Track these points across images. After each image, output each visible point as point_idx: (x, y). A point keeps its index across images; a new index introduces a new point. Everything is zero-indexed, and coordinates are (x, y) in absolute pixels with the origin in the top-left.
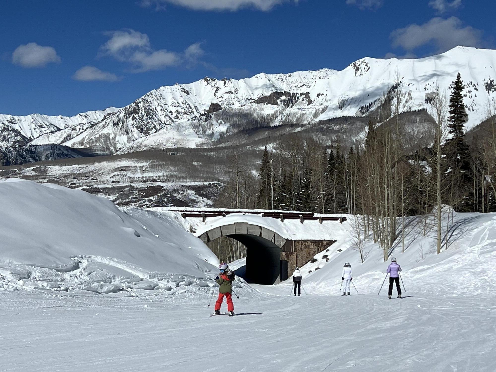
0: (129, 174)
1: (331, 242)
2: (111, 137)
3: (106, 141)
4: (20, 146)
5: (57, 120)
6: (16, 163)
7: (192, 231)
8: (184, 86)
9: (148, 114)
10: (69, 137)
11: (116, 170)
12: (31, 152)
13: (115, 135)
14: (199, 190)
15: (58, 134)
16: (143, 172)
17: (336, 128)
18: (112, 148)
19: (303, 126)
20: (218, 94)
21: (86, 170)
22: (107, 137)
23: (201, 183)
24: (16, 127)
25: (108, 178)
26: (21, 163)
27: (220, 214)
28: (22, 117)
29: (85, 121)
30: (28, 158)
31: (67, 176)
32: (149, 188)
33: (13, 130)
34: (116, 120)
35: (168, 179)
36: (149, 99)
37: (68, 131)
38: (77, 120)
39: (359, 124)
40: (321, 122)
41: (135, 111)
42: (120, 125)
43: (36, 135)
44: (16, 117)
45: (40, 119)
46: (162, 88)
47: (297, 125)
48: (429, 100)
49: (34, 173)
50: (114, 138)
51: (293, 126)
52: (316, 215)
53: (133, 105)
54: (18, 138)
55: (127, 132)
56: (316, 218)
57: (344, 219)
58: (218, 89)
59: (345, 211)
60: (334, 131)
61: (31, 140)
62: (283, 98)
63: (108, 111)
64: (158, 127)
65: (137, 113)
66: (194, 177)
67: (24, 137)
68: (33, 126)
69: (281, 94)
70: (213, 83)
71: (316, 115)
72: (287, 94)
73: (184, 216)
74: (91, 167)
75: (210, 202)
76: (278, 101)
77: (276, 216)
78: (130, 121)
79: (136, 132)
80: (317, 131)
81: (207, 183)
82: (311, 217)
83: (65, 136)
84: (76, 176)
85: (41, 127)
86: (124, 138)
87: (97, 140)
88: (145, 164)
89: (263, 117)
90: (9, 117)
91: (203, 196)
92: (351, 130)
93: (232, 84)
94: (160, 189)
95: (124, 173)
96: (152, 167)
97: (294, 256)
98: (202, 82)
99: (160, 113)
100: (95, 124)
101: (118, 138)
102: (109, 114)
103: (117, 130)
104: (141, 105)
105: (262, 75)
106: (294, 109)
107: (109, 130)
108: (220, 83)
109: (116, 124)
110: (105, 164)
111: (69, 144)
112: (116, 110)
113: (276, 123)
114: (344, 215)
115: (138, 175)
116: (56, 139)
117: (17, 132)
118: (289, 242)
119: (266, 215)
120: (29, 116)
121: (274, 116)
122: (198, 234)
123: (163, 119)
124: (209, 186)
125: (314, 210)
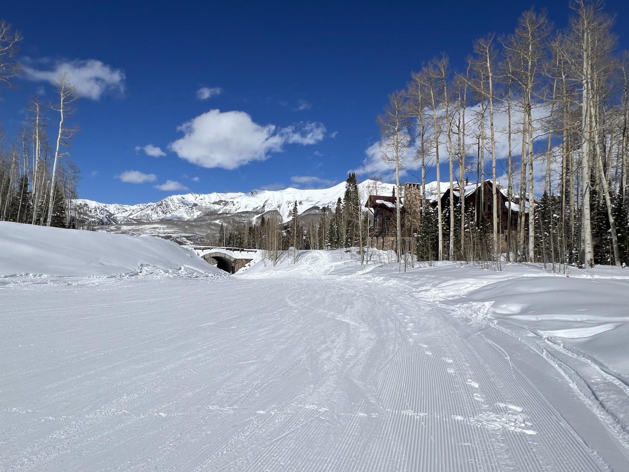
0: (158, 230)
1: (251, 260)
2: (150, 215)
3: (148, 216)
4: (109, 217)
5: (127, 207)
6: (107, 224)
7: (198, 255)
8: (182, 196)
9: (167, 206)
10: (131, 214)
11: (152, 228)
12: (114, 220)
13: (152, 214)
14: (187, 238)
15: (126, 212)
16: (163, 229)
17: (244, 215)
18: (150, 219)
19: (231, 214)
20: (197, 199)
21: (139, 228)
22: (148, 215)
23: (189, 235)
24: (107, 209)
25: (148, 231)
26: (109, 224)
28: (110, 205)
29: (139, 208)
30: (112, 222)
31: (130, 230)
32: (166, 236)
33: (106, 210)
34: (153, 208)
35: (175, 233)
36: (167, 200)
37: (131, 211)
38: (135, 207)
39: (252, 214)
40: (238, 213)
41: (161, 205)
42: (154, 210)
43: (116, 213)
44: (107, 205)
45: (118, 206)
46: (173, 196)
47: (228, 214)
48: (279, 207)
49: (115, 229)
50: (151, 215)
51: (227, 214)
52: (245, 249)
53: (160, 202)
54: (108, 214)
55: (157, 213)
56: (246, 251)
57: (256, 251)
58: (197, 197)
59: (255, 248)
60: (243, 217)
61: (114, 214)
62: (223, 203)
63: (149, 204)
64: (171, 212)
65: (162, 206)
66: (185, 232)
67: (110, 213)
68: (115, 209)
69: (222, 201)
70: (195, 195)
71: (236, 210)
72: (225, 201)
73: (195, 249)
74: (141, 227)
75: (192, 243)
76: (221, 204)
77: (231, 250)
78: (159, 209)
79: (161, 213)
80: (236, 216)
81: (191, 235)
82: (242, 250)
83: (130, 213)
84: (134, 230)
85: (119, 209)
86: (156, 215)
87: (144, 216)
88: (165, 226)
89: (215, 210)
90: (104, 205)
91: (189, 240)
92: (249, 217)
93: (202, 196)
94: (171, 236)
95: (155, 230)
96: (167, 228)
97: (237, 265)
98: (190, 194)
99: (172, 206)
100: (143, 209)
101: (153, 215)
102: (149, 205)
103: (153, 212)
104: (164, 202)
105: (215, 193)
106: (227, 207)
107: (149, 212)
108: (198, 195)
109: (152, 210)
110: (147, 226)
111: (131, 217)
112: (152, 204)
113: (220, 212)
114: (255, 250)
115: (162, 231)
116: (125, 214)
117: (108, 211)
118: (236, 260)
119: (227, 249)
120: (113, 205)
121: (220, 210)
122: (201, 256)
123: (173, 208)
124: (192, 236)
125: (244, 248)
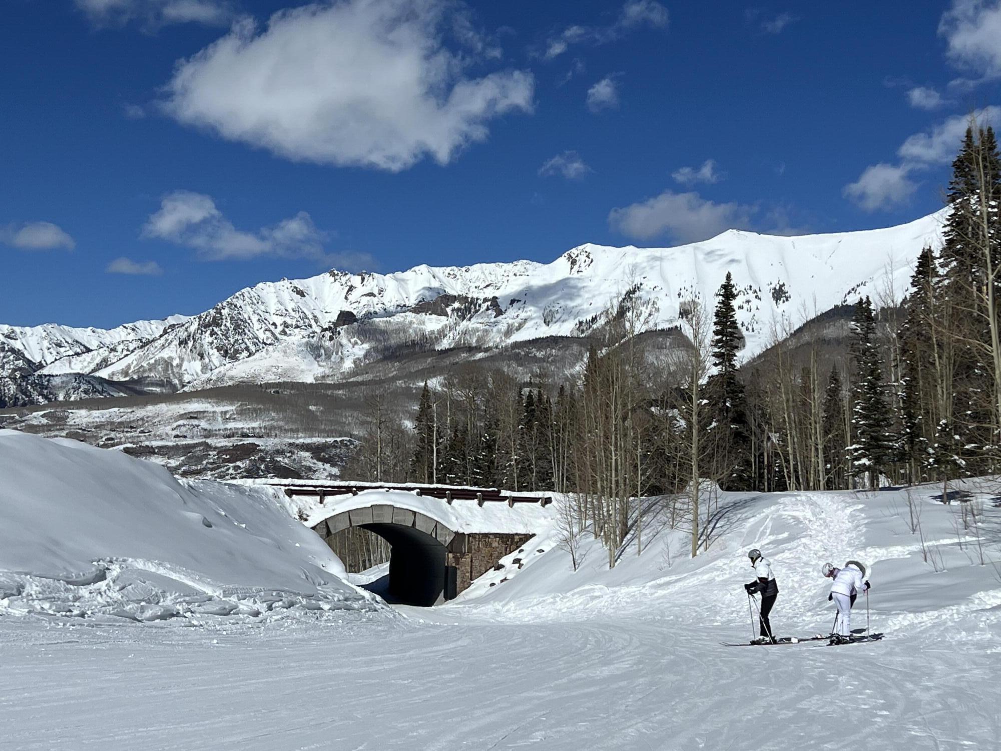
0: (203, 424)
1: (527, 537)
2: (175, 363)
3: (166, 370)
4: (22, 377)
5: (85, 335)
6: (15, 404)
7: (303, 517)
8: (297, 283)
9: (237, 326)
10: (105, 363)
11: (182, 417)
12: (43, 387)
13: (182, 360)
14: (317, 451)
15: (87, 357)
16: (226, 420)
17: (540, 355)
18: (176, 381)
19: (487, 350)
20: (353, 297)
21: (132, 417)
22: (167, 363)
23: (322, 440)
24: (17, 345)
25: (168, 429)
26: (24, 405)
27: (348, 490)
28: (27, 329)
29: (132, 336)
30: (35, 396)
31: (99, 427)
32: (236, 447)
33: (12, 350)
34: (183, 335)
35: (268, 433)
36: (239, 303)
37: (104, 352)
38: (119, 334)
39: (575, 348)
40: (516, 345)
41: (216, 322)
42: (190, 344)
43: (50, 359)
44: (17, 329)
45: (57, 332)
46: (261, 285)
47: (478, 349)
48: (684, 313)
49: (44, 421)
50: (180, 366)
51: (471, 349)
52: (504, 493)
53: (212, 312)
54: (20, 363)
55: (202, 356)
56: (504, 499)
57: (548, 501)
58: (351, 288)
59: (550, 488)
60: (536, 359)
61: (41, 366)
62: (456, 305)
63: (171, 320)
64: (253, 348)
65: (218, 325)
66: (310, 430)
67: (29, 362)
68: (46, 344)
69: (454, 299)
70: (344, 279)
71: (508, 333)
72: (463, 299)
73: (290, 493)
74: (140, 413)
75: (335, 471)
76: (449, 310)
77: (439, 494)
78: (207, 338)
79: (215, 357)
80: (510, 358)
81: (331, 440)
82: (496, 497)
83: (98, 360)
84: (115, 426)
85: (59, 345)
86: (197, 365)
87: (152, 367)
88: (231, 408)
89: (424, 336)
90: (6, 328)
91: (324, 461)
92: (563, 359)
93: (374, 282)
94: (253, 448)
95: (195, 422)
96: (241, 413)
97: (467, 559)
98: (326, 277)
99: (257, 326)
100: (149, 342)
101: (185, 365)
102: (172, 327)
103: (185, 352)
104: (225, 312)
105: (423, 268)
106: (473, 324)
107: (172, 352)
108: (356, 280)
109: (183, 343)
110: (163, 407)
111: (104, 374)
112: (184, 319)
113: (445, 344)
114: (548, 494)
115: (219, 425)
116: (82, 365)
117: (18, 354)
118: (459, 536)
119: (423, 492)
120: (39, 329)
121: (442, 334)
122: (311, 523)
123: (262, 336)
124: (335, 445)
125: (501, 486)
